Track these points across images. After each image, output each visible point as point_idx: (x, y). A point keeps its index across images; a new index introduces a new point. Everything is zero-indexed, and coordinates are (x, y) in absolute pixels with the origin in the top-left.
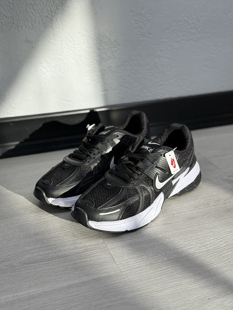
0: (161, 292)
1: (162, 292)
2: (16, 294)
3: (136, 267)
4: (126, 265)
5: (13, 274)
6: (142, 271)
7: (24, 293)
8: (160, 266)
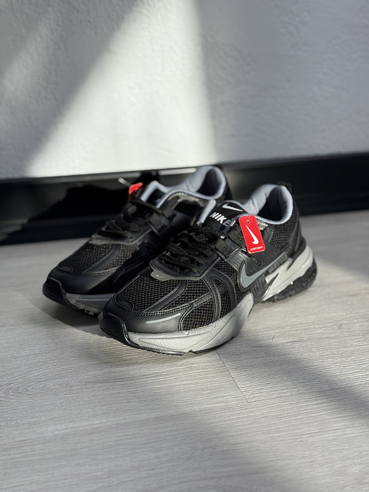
0: (317, 435)
1: (320, 435)
2: (71, 425)
3: (273, 397)
4: (256, 394)
5: (69, 396)
6: (283, 404)
7: (84, 424)
8: (316, 397)
